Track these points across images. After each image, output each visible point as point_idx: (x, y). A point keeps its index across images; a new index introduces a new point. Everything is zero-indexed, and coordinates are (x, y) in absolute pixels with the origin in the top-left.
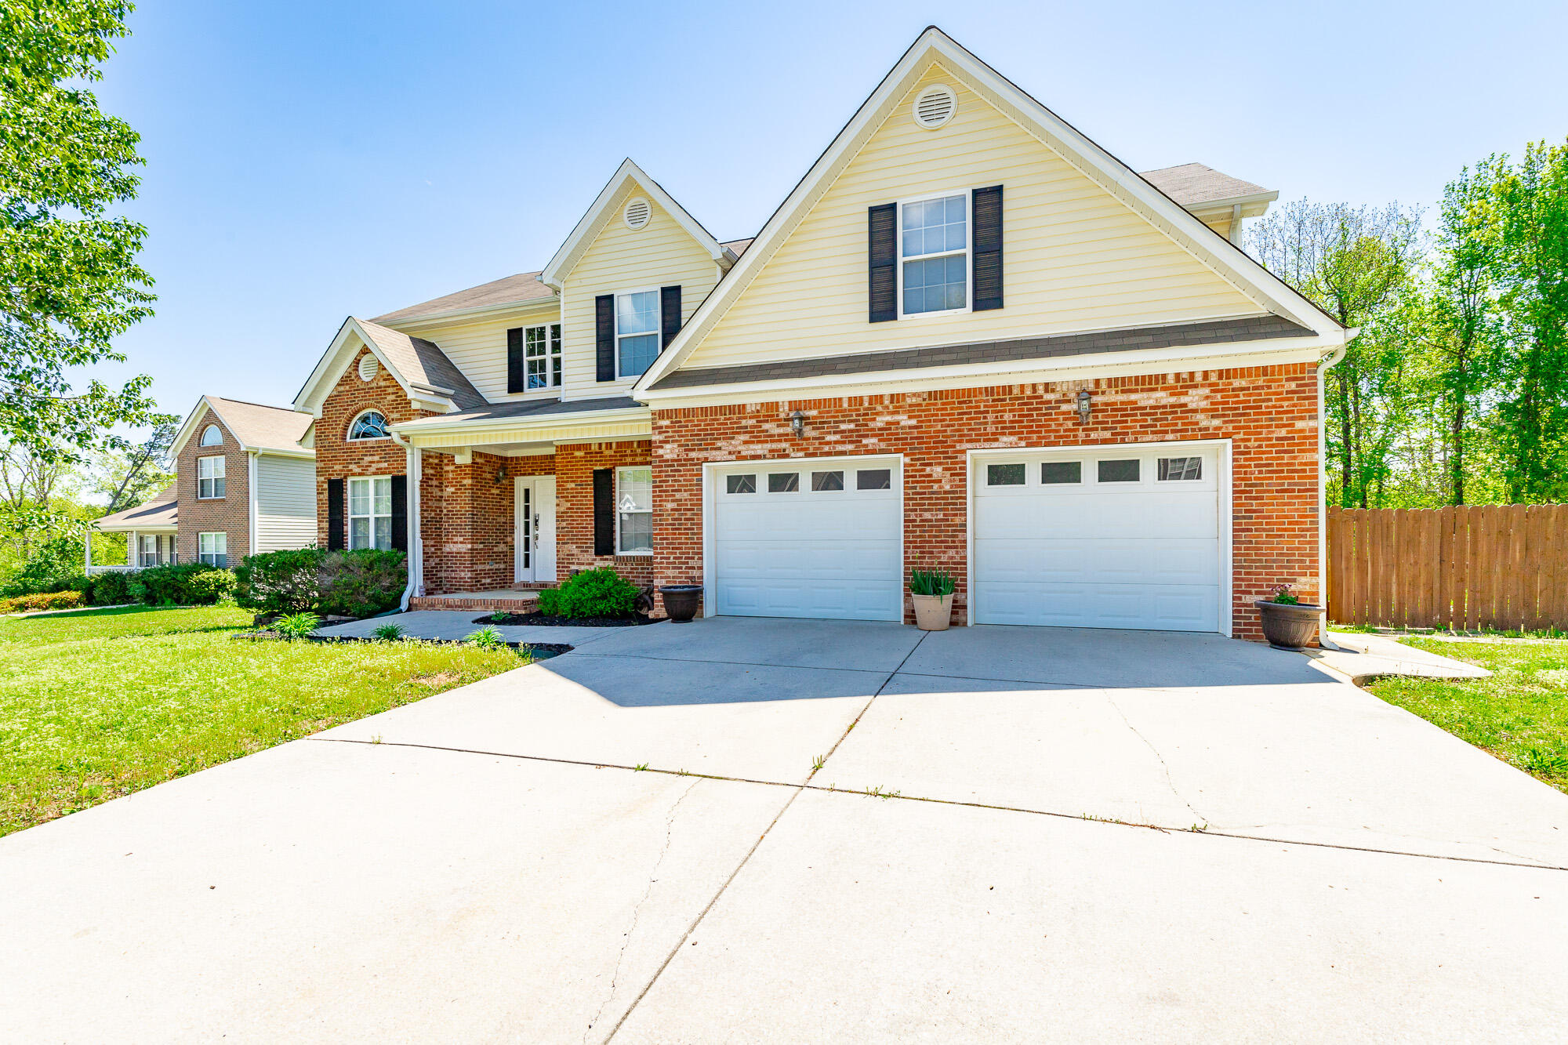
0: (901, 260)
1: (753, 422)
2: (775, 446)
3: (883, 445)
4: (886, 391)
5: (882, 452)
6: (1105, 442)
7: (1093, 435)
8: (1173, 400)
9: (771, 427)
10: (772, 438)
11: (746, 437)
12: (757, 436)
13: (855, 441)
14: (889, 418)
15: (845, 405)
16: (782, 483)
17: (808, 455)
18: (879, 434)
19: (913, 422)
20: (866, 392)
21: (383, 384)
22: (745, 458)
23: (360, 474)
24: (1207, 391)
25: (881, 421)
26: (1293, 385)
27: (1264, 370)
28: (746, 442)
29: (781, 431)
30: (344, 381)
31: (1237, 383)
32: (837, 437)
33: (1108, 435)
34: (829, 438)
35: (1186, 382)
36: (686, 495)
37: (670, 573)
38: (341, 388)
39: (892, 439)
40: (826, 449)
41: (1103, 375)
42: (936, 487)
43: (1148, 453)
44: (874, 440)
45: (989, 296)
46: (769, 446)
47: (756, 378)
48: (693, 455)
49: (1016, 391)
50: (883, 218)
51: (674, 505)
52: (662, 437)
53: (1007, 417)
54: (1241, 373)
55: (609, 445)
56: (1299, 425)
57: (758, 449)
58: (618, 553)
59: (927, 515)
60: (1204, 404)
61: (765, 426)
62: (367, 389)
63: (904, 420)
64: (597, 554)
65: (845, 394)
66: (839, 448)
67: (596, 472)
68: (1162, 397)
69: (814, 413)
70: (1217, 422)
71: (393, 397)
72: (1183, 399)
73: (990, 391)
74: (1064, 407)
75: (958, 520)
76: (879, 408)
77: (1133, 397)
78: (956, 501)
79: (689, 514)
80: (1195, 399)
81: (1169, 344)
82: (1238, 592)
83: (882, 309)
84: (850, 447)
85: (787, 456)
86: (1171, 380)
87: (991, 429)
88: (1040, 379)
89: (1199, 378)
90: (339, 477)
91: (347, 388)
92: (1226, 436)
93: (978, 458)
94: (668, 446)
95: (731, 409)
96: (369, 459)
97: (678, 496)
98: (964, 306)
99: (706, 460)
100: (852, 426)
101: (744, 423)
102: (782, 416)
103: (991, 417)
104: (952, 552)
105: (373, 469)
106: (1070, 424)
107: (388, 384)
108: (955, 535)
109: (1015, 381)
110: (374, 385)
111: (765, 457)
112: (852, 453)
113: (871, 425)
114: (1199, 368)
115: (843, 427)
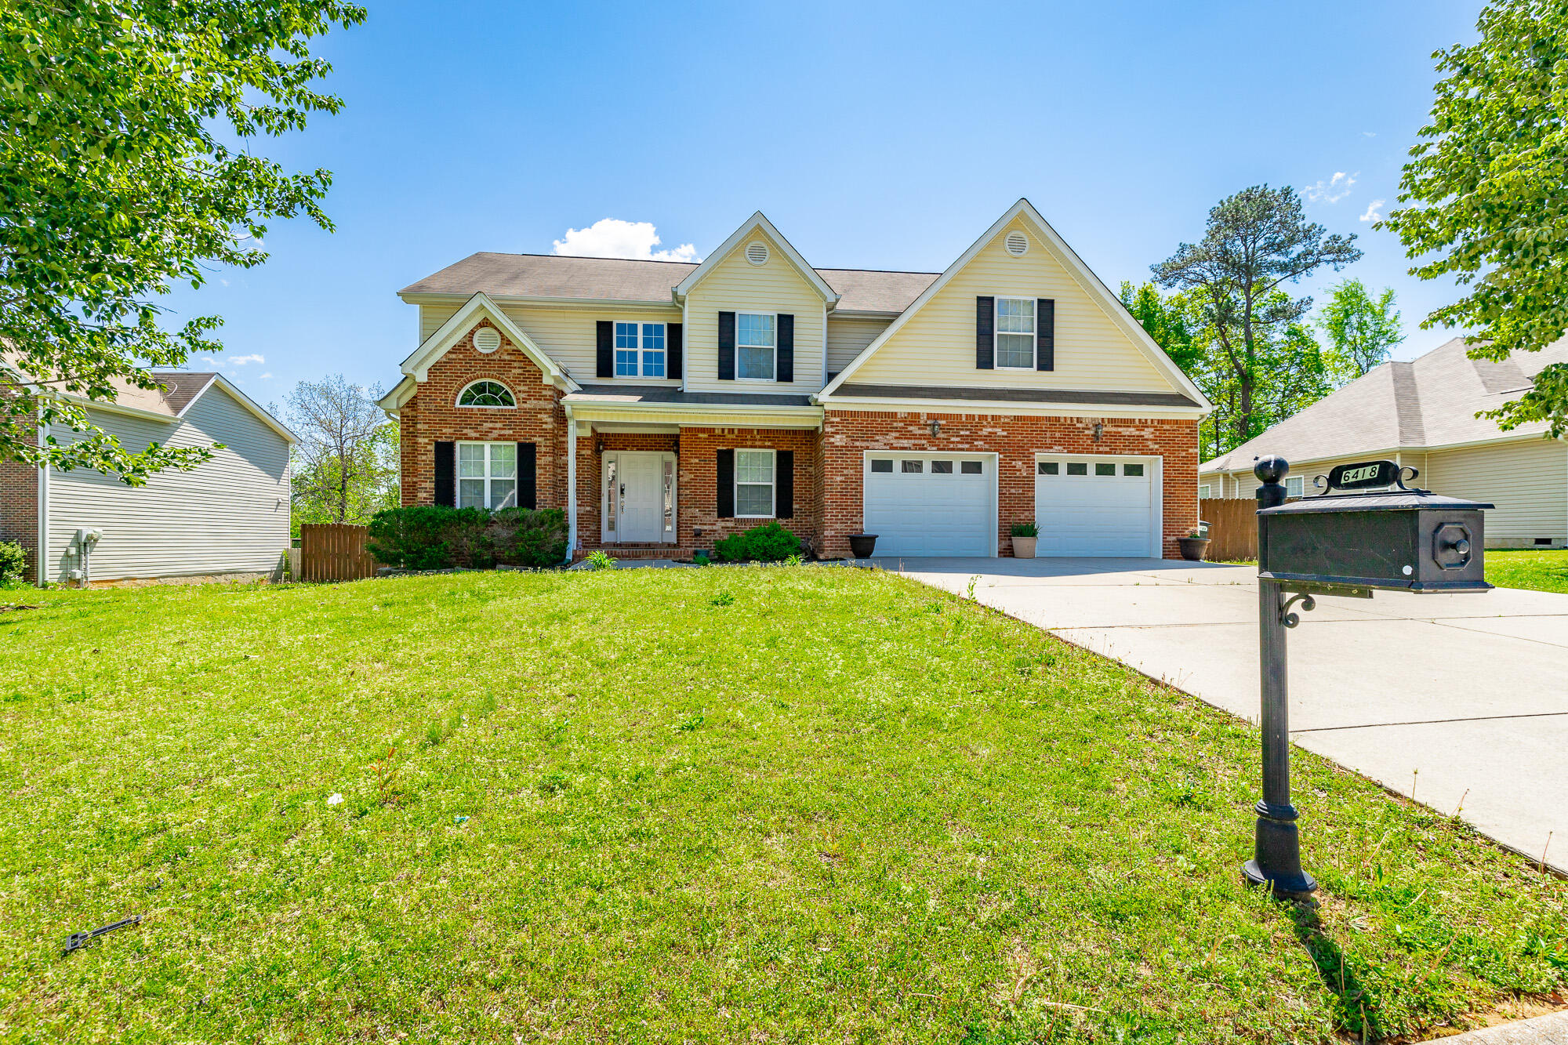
0: (996, 333)
1: (902, 424)
2: (917, 442)
3: (987, 446)
4: (989, 413)
5: (986, 450)
6: (1106, 453)
7: (1101, 449)
8: (1137, 433)
9: (914, 429)
10: (914, 436)
11: (897, 435)
12: (904, 434)
13: (970, 442)
14: (990, 430)
15: (964, 419)
16: (911, 467)
17: (939, 449)
18: (985, 439)
19: (1005, 433)
20: (976, 412)
21: (507, 357)
22: (896, 448)
23: (476, 439)
24: (1152, 430)
25: (986, 431)
26: (1188, 431)
27: (1176, 422)
28: (896, 438)
29: (921, 432)
30: (455, 350)
31: (1166, 427)
32: (958, 439)
33: (1107, 449)
34: (953, 439)
35: (1143, 424)
36: (852, 472)
37: (838, 526)
38: (454, 356)
39: (992, 443)
40: (951, 446)
41: (1107, 416)
42: (1018, 473)
43: (1120, 460)
44: (981, 443)
45: (1046, 363)
46: (913, 441)
47: (911, 396)
48: (857, 444)
49: (1062, 420)
50: (985, 306)
51: (843, 478)
52: (833, 430)
53: (1057, 435)
54: (1168, 422)
55: (731, 431)
56: (1191, 450)
57: (905, 443)
58: (737, 516)
59: (1013, 491)
60: (1151, 436)
61: (910, 428)
62: (487, 360)
63: (999, 432)
64: (719, 516)
65: (964, 412)
66: (960, 446)
67: (719, 451)
68: (1132, 431)
69: (943, 422)
70: (1157, 446)
71: (520, 371)
72: (1143, 433)
73: (1049, 419)
74: (1087, 432)
75: (1030, 494)
76: (985, 423)
77: (1120, 429)
78: (1029, 484)
79: (854, 486)
80: (1147, 433)
81: (1141, 403)
82: (1165, 534)
83: (985, 361)
84: (967, 446)
85: (925, 449)
86: (1137, 421)
87: (1048, 441)
88: (1075, 415)
89: (1149, 423)
90: (449, 440)
91: (461, 356)
92: (1161, 454)
93: (1040, 457)
94: (838, 436)
95: (887, 415)
96: (491, 425)
97: (845, 472)
98: (1032, 366)
99: (867, 448)
100: (968, 433)
101: (895, 424)
102: (922, 422)
103: (1048, 434)
104: (1027, 513)
105: (495, 433)
106: (1089, 442)
107: (513, 358)
108: (1028, 503)
109: (1062, 415)
110: (496, 357)
111: (910, 449)
112: (968, 450)
113: (980, 433)
114: (1149, 417)
115: (962, 433)
